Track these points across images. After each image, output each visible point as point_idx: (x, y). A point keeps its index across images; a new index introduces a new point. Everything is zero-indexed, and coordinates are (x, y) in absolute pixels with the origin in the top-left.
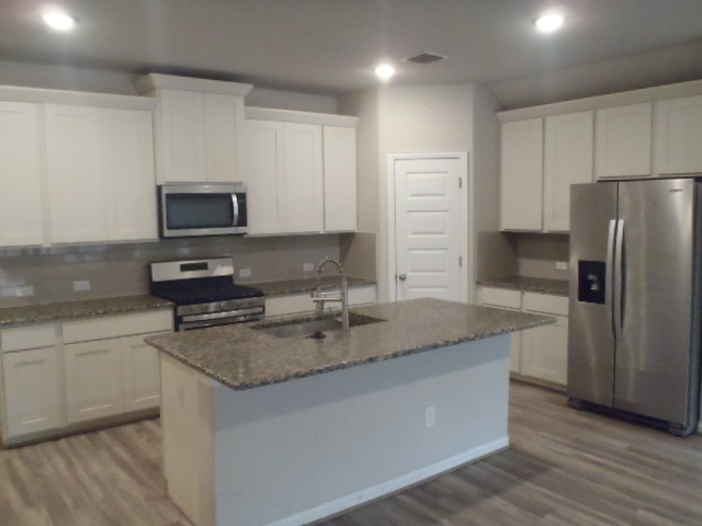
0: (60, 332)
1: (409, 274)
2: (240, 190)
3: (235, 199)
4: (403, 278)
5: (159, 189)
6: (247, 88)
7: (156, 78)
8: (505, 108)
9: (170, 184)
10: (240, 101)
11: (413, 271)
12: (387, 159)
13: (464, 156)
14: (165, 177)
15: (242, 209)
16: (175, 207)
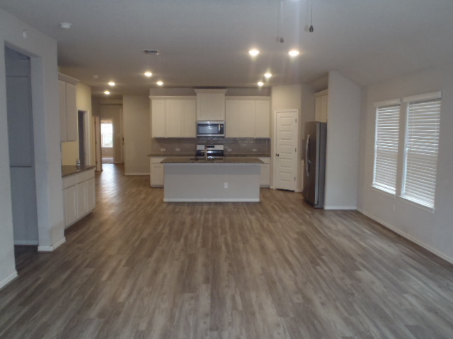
1: (280, 154)
2: (222, 123)
3: (219, 126)
4: (278, 155)
5: (196, 122)
6: (225, 90)
7: (196, 90)
9: (199, 121)
10: (223, 95)
11: (282, 153)
12: (275, 112)
13: (297, 110)
14: (199, 119)
15: (222, 129)
16: (201, 128)
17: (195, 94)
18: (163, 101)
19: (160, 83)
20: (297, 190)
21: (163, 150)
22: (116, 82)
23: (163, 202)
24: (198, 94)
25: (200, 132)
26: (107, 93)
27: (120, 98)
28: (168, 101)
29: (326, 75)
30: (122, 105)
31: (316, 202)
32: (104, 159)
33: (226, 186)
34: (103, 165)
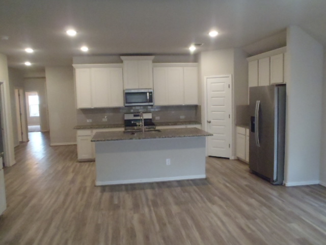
0: (92, 132)
1: (212, 121)
2: (150, 91)
3: (148, 94)
4: (210, 122)
5: (124, 91)
6: (152, 57)
7: (122, 58)
8: (250, 55)
9: (127, 90)
10: (150, 62)
11: (214, 119)
12: (204, 78)
13: (230, 76)
14: (126, 87)
15: (151, 97)
16: (129, 97)
17: (122, 62)
18: (88, 70)
19: (85, 49)
20: (232, 158)
21: (89, 121)
22: (34, 47)
23: (95, 186)
24: (125, 62)
25: (129, 101)
26: (28, 64)
27: (42, 70)
28: (93, 70)
29: (284, 31)
30: (44, 78)
31: (275, 178)
32: (29, 127)
33: (168, 162)
34: (29, 134)
